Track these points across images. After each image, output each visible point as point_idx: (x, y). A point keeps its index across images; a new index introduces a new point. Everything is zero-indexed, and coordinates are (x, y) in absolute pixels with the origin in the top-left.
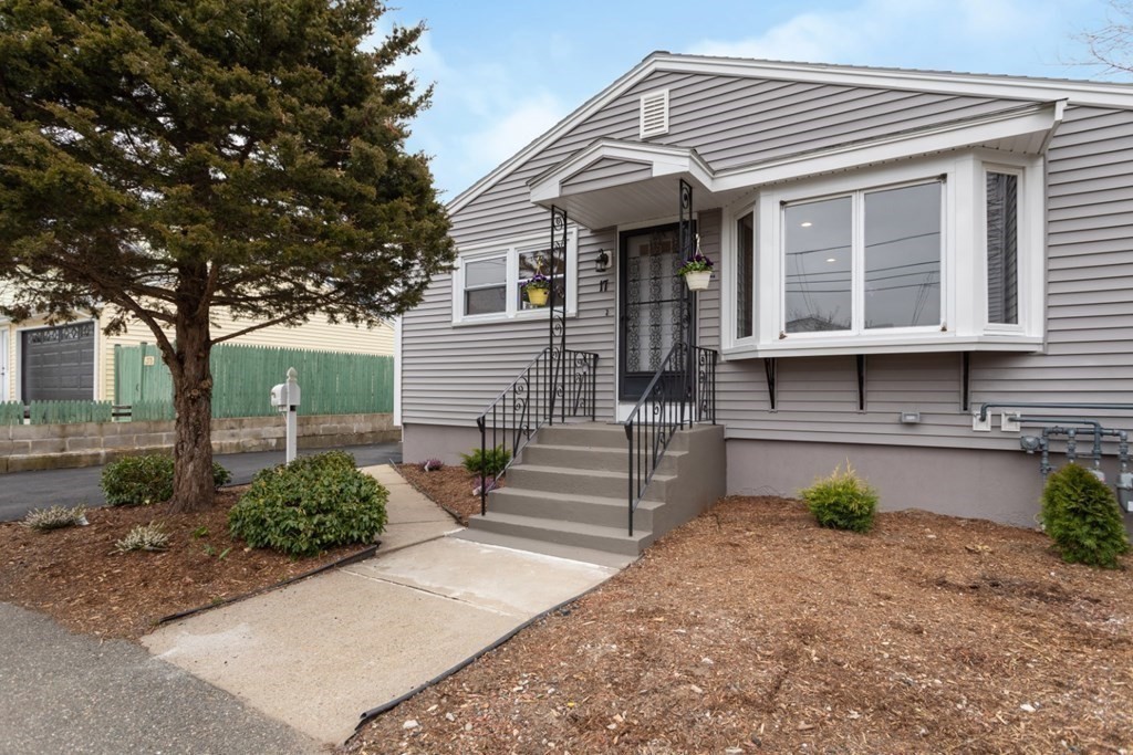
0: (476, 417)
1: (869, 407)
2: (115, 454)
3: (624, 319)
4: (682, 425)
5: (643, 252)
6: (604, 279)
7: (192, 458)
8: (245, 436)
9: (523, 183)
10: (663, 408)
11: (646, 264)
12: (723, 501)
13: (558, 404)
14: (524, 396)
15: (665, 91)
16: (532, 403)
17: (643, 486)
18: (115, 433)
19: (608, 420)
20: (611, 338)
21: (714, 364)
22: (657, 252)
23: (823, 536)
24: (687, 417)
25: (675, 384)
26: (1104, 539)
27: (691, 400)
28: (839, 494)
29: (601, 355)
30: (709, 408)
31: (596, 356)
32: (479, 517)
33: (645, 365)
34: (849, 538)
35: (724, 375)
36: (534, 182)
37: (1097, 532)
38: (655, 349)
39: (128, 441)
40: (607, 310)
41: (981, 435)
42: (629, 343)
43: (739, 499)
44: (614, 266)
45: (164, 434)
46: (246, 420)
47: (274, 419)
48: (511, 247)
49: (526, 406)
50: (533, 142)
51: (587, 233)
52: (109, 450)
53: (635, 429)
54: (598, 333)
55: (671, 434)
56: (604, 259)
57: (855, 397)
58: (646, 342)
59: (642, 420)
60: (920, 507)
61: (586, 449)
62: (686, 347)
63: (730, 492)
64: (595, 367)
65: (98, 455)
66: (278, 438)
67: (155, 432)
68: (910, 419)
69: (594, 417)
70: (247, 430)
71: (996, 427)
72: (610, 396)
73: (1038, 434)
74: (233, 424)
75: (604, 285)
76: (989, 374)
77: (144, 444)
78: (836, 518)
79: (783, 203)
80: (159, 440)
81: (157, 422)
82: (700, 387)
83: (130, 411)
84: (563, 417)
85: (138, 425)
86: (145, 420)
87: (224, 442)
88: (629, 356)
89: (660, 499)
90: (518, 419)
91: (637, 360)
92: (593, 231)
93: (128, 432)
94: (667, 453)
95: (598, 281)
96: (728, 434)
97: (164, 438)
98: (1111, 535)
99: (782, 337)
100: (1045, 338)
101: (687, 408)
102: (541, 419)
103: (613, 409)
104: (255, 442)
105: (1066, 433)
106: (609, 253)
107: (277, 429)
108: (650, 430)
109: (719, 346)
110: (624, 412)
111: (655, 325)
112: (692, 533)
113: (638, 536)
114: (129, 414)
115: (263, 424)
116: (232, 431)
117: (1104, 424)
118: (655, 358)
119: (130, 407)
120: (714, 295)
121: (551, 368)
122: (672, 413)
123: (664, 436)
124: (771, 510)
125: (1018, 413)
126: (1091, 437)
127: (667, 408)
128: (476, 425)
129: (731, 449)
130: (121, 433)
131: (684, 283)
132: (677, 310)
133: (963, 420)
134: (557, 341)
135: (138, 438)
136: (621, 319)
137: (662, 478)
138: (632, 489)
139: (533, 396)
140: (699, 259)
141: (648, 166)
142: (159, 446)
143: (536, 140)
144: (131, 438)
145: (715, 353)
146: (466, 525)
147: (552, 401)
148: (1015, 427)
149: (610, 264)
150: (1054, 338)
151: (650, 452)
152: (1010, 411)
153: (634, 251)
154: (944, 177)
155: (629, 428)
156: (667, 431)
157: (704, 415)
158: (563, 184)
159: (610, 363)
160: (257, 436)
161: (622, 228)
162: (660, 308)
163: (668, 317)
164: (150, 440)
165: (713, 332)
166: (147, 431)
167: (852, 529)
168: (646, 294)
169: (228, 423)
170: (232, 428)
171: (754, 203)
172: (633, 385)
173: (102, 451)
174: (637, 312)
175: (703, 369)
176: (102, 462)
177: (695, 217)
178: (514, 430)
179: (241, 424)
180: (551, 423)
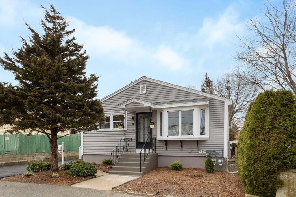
0: (110, 152)
1: (183, 149)
2: (6, 163)
3: (137, 131)
4: (149, 153)
5: (141, 117)
6: (133, 123)
7: (55, 161)
8: (36, 158)
9: (117, 105)
10: (146, 150)
11: (142, 120)
12: (157, 168)
13: (124, 149)
14: (118, 148)
15: (145, 85)
16: (120, 149)
17: (143, 164)
18: (6, 158)
19: (134, 152)
20: (135, 135)
21: (156, 141)
22: (144, 117)
23: (173, 171)
24: (150, 152)
25: (148, 145)
26: (211, 169)
27: (151, 148)
28: (176, 164)
29: (132, 139)
30: (154, 150)
31: (131, 139)
32: (111, 171)
33: (142, 141)
34: (177, 171)
35: (157, 143)
36: (119, 105)
37: (211, 168)
38: (144, 138)
39: (9, 160)
40: (134, 129)
41: (200, 154)
42: (138, 136)
43: (160, 167)
44: (135, 120)
45: (17, 158)
46: (36, 154)
47: (43, 154)
48: (111, 114)
49: (119, 150)
50: (116, 91)
51: (129, 113)
52: (5, 162)
53: (141, 154)
54: (132, 134)
55: (147, 155)
56: (133, 119)
57: (181, 147)
58: (142, 136)
59: (142, 152)
60: (191, 167)
61: (131, 158)
62: (150, 139)
63: (159, 166)
64: (131, 141)
65: (2, 164)
66: (44, 159)
67: (15, 158)
68: (190, 151)
69: (131, 152)
70: (37, 157)
71: (202, 153)
72: (134, 148)
73: (208, 154)
74: (33, 155)
75: (133, 124)
76: (201, 143)
77: (12, 161)
78: (175, 168)
79: (168, 111)
80: (16, 160)
81: (15, 155)
82: (153, 146)
83: (9, 152)
84: (125, 152)
85: (11, 156)
86: (13, 154)
87: (31, 160)
88: (138, 139)
89: (145, 166)
90: (117, 153)
91: (140, 140)
92: (130, 112)
93: (9, 158)
94: (147, 158)
95: (132, 123)
96: (158, 155)
97: (17, 159)
98: (212, 168)
99: (168, 136)
100: (210, 137)
101: (150, 150)
102: (121, 153)
103: (135, 150)
104: (38, 160)
105: (211, 153)
106: (134, 117)
107: (44, 156)
108: (144, 154)
109: (156, 137)
110: (139, 151)
111: (144, 133)
112: (151, 172)
113: (142, 172)
114: (9, 153)
115: (40, 155)
116: (33, 157)
117: (216, 152)
118: (144, 140)
119: (9, 151)
120: (156, 129)
121: (123, 141)
122: (147, 151)
123: (146, 155)
124: (166, 168)
125: (205, 150)
126: (215, 154)
127: (147, 150)
128: (111, 154)
129: (159, 158)
130: (7, 158)
131: (149, 127)
132: (148, 130)
133: (198, 151)
134: (124, 137)
135: (11, 159)
136: (136, 132)
137: (146, 163)
138: (141, 165)
139: (120, 147)
140: (152, 122)
141: (143, 105)
142: (16, 161)
143: (117, 91)
144: (9, 159)
145: (156, 139)
146: (109, 173)
147: (123, 149)
148: (205, 152)
149: (134, 119)
150: (211, 137)
151: (144, 158)
152: (204, 150)
153: (139, 117)
154: (193, 110)
155: (140, 154)
156: (147, 154)
157: (153, 151)
158: (126, 106)
159: (134, 141)
160: (39, 158)
161: (137, 112)
162: (145, 129)
163: (146, 131)
164: (14, 160)
165: (156, 135)
166: (13, 157)
167: (178, 170)
168: (142, 126)
169: (32, 155)
170: (33, 156)
171: (163, 111)
172: (139, 145)
173: (3, 163)
174: (140, 130)
175: (153, 142)
176: (3, 165)
177: (151, 111)
178: (117, 155)
179: (35, 156)
180: (123, 153)
